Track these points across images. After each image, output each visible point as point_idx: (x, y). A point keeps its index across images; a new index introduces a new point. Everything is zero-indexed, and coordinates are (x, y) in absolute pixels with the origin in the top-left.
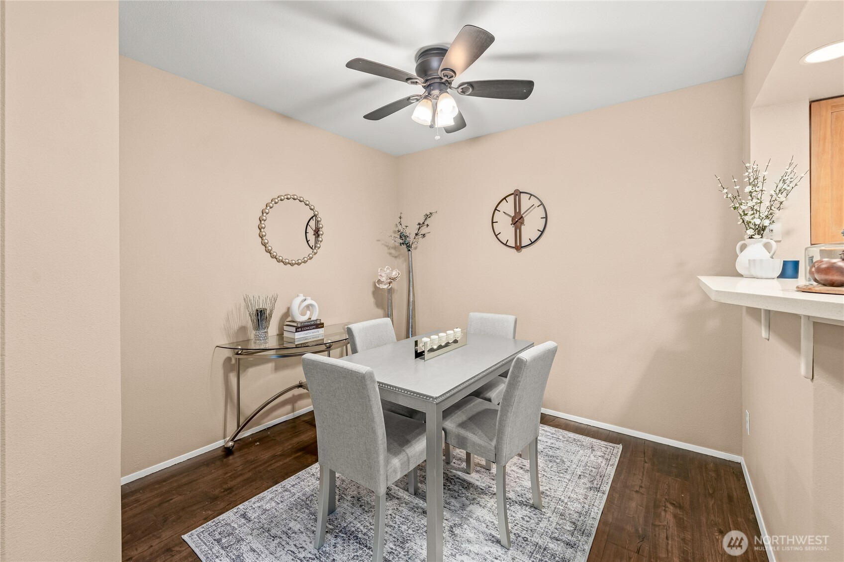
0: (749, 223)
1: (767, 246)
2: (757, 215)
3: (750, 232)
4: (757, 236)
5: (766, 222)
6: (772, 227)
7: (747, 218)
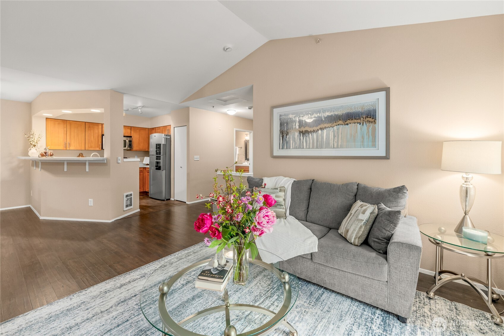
0: (32, 144)
1: (36, 149)
2: (34, 142)
3: (32, 146)
4: (34, 147)
5: (36, 144)
6: (37, 145)
7: (31, 143)
